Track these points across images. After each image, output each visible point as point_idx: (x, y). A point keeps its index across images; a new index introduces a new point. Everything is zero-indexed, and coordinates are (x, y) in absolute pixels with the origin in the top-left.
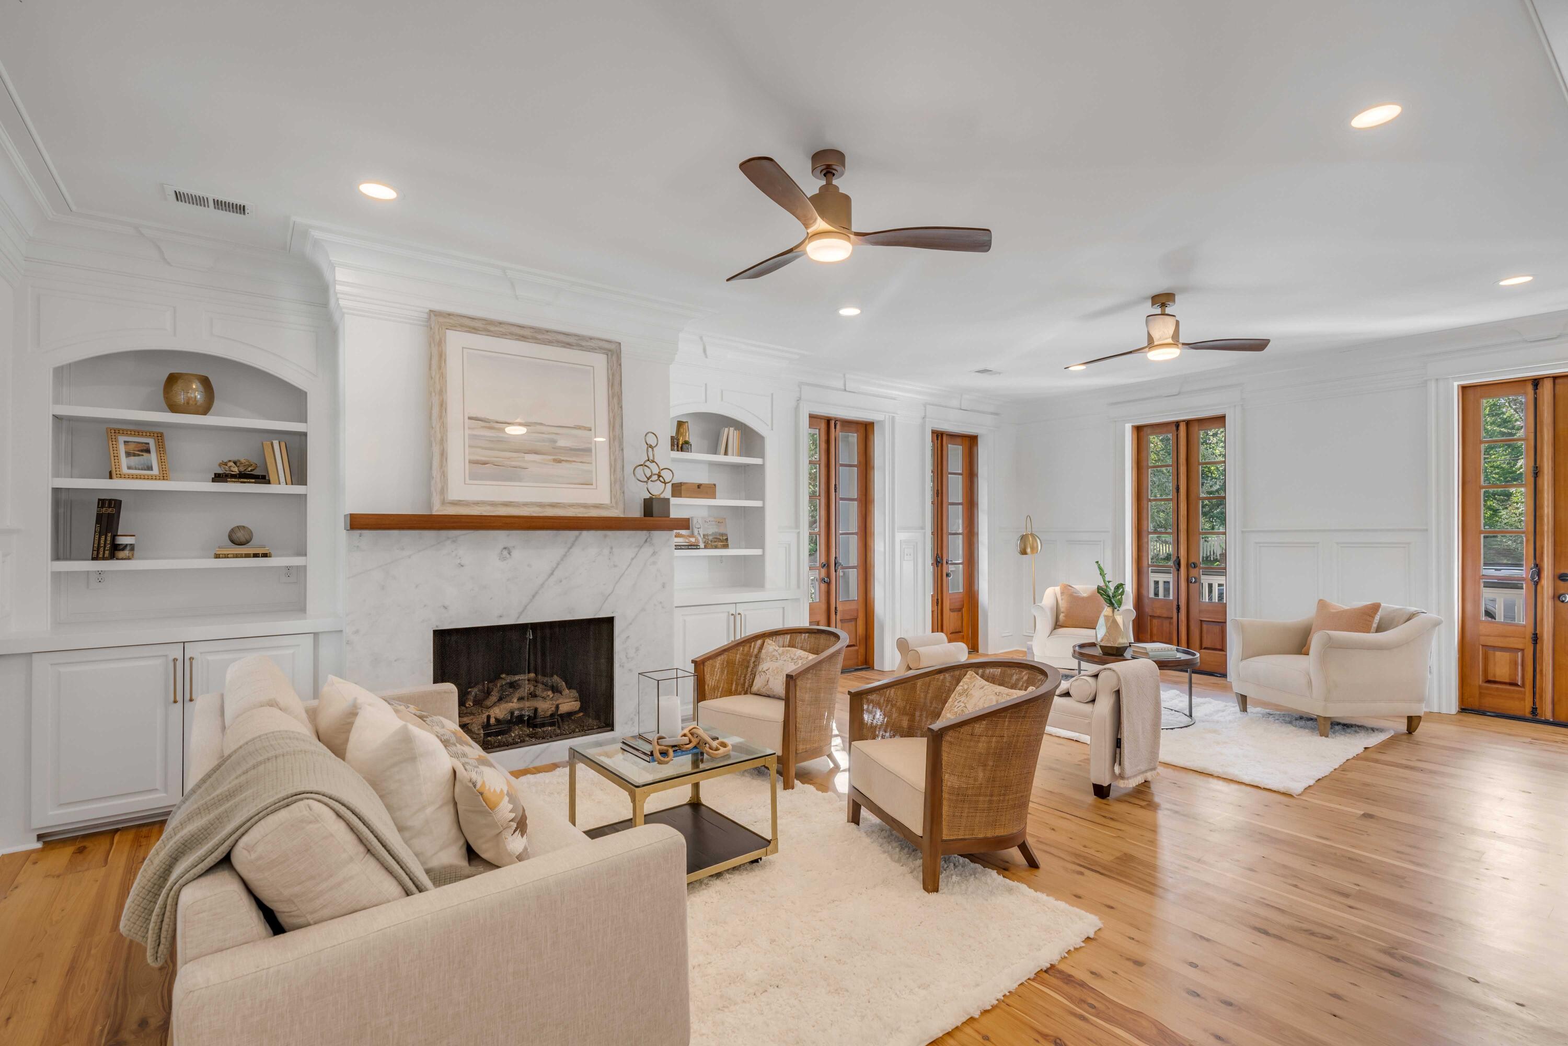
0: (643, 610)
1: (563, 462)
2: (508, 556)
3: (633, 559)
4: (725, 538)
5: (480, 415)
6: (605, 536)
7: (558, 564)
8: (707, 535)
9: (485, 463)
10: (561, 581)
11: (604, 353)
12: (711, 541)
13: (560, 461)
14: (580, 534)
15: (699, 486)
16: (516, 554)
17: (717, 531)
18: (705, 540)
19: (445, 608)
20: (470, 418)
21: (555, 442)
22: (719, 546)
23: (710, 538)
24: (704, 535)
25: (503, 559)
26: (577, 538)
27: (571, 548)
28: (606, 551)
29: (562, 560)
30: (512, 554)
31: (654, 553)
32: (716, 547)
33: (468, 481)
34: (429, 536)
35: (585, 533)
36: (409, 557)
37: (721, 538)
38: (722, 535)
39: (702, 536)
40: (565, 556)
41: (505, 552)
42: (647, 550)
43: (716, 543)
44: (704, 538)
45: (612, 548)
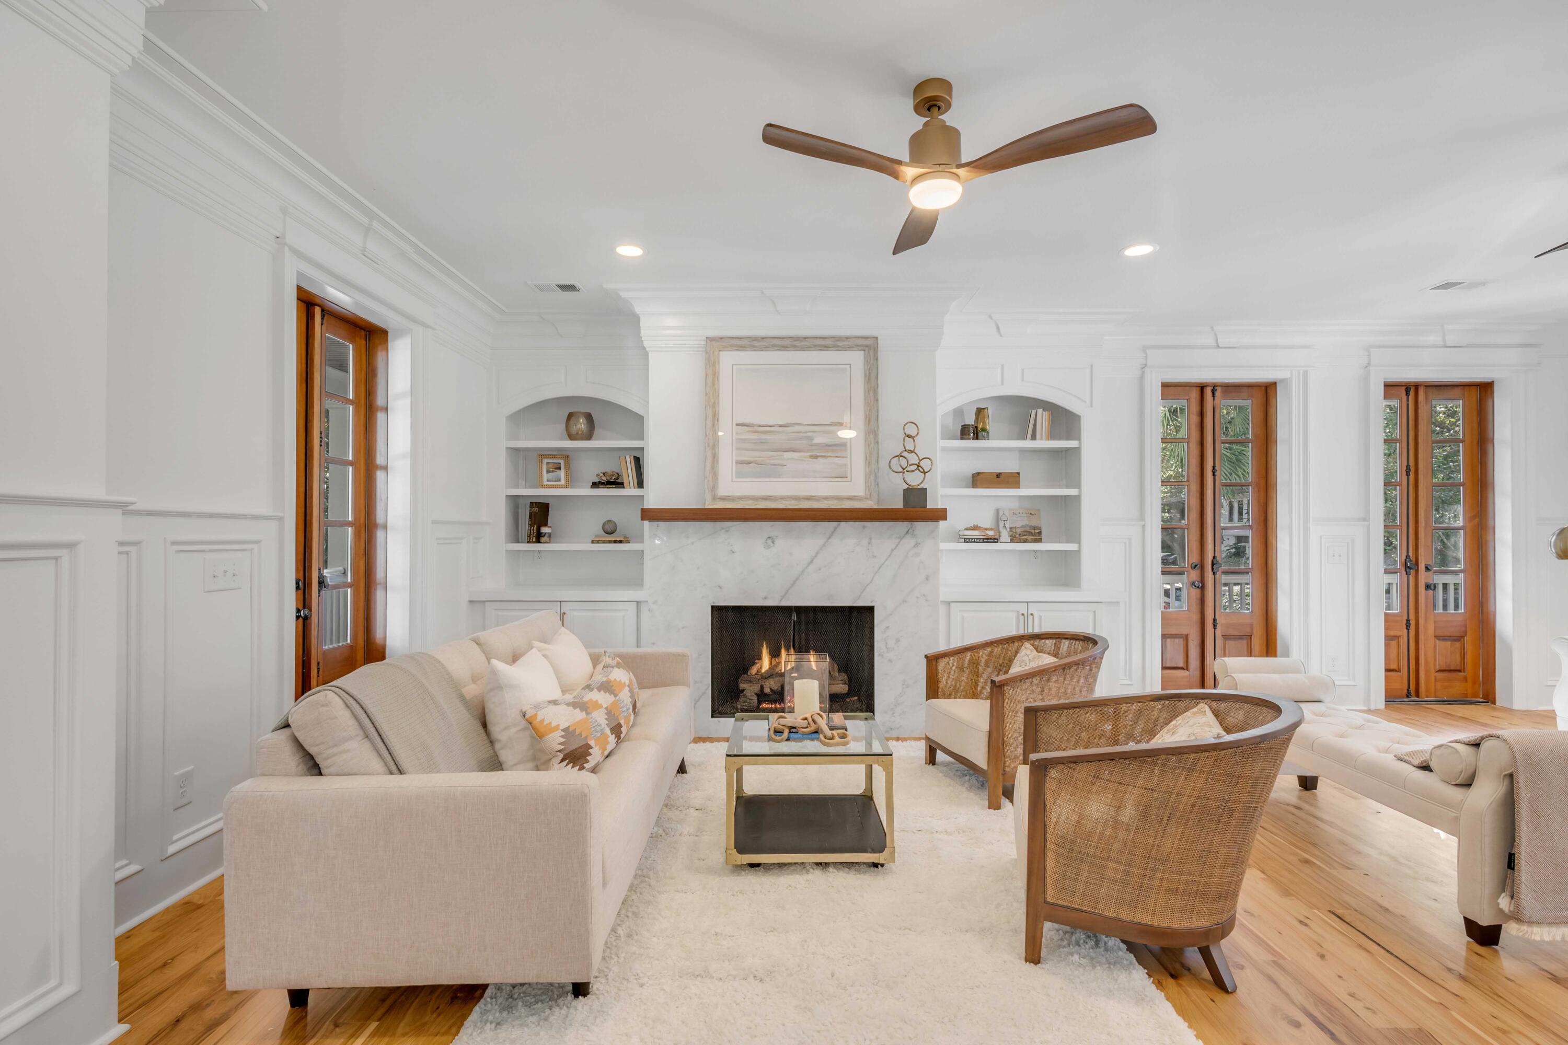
0: (905, 601)
1: (819, 458)
2: (772, 544)
3: (892, 550)
4: (1037, 531)
5: (746, 421)
6: (864, 527)
7: (817, 553)
8: (1015, 528)
9: (749, 463)
10: (820, 569)
11: (861, 350)
12: (1020, 535)
13: (816, 457)
14: (839, 525)
15: (998, 475)
16: (779, 543)
17: (1027, 523)
18: (1012, 533)
19: (720, 587)
20: (737, 425)
21: (811, 439)
22: (1030, 540)
23: (1019, 531)
24: (1010, 528)
25: (767, 547)
26: (835, 528)
27: (830, 538)
28: (865, 542)
29: (821, 549)
30: (775, 543)
31: (916, 545)
32: (1025, 541)
33: (734, 479)
34: (708, 526)
35: (843, 524)
36: (693, 543)
37: (1033, 531)
38: (1034, 528)
39: (1008, 529)
40: (824, 545)
41: (769, 541)
42: (909, 542)
43: (1026, 537)
44: (1010, 531)
45: (870, 539)
